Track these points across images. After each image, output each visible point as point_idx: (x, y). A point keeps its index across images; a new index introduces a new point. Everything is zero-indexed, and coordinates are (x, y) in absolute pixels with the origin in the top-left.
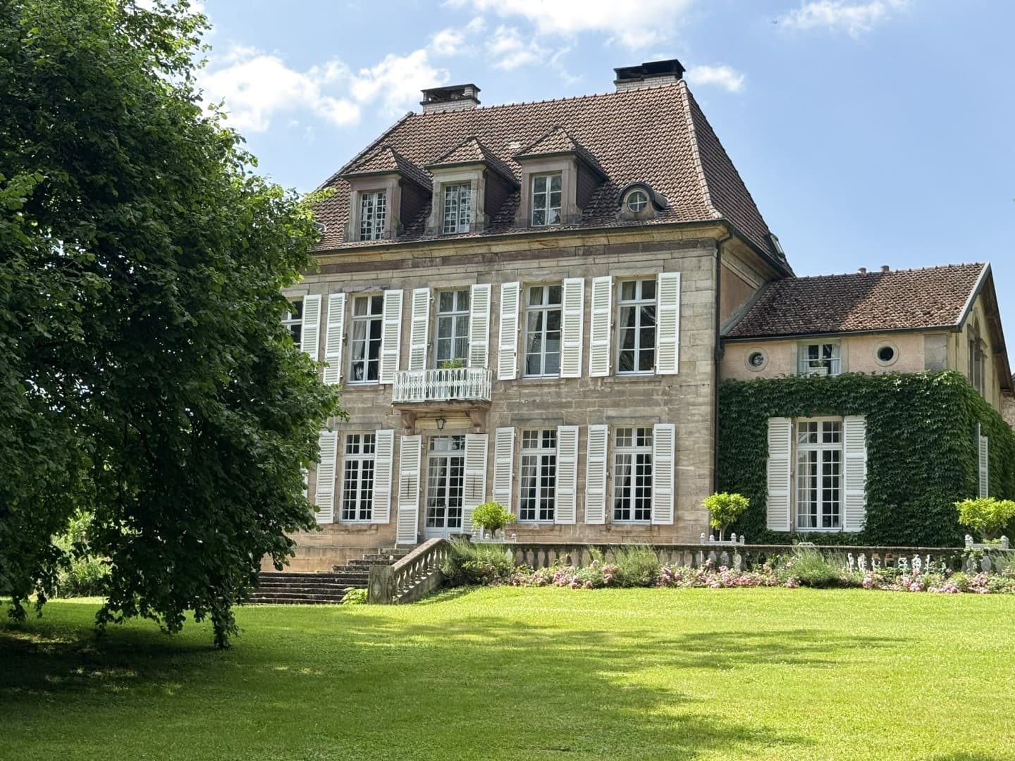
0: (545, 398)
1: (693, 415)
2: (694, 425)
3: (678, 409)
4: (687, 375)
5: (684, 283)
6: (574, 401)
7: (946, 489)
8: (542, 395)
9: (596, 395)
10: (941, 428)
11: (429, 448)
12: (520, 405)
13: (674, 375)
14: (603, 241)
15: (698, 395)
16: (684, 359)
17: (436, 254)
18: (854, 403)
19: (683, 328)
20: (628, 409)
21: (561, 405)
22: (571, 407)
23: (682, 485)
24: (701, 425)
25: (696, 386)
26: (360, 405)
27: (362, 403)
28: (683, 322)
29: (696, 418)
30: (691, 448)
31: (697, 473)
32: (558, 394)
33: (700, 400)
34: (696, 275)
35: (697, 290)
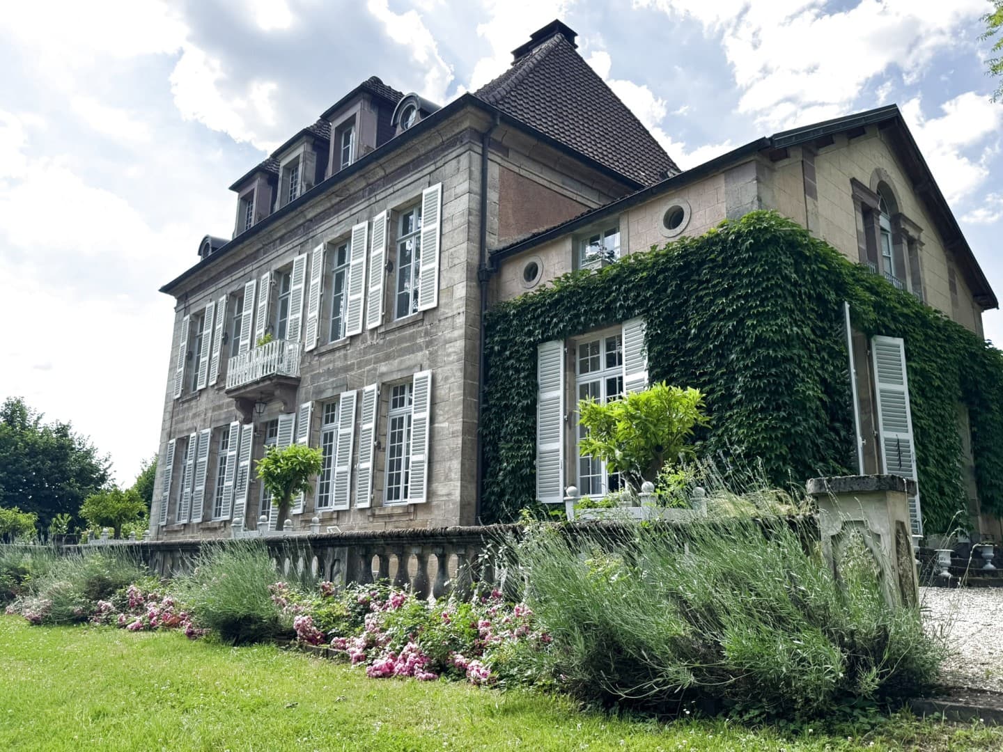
0: (336, 364)
1: (449, 355)
2: (449, 367)
3: (437, 351)
4: (446, 304)
5: (445, 194)
6: (355, 361)
7: (755, 411)
8: (334, 361)
9: (372, 351)
10: (742, 308)
11: (268, 435)
12: (319, 376)
13: (434, 309)
14: (381, 173)
15: (454, 328)
16: (443, 286)
18: (625, 299)
19: (442, 249)
20: (396, 361)
21: (347, 369)
22: (353, 369)
23: (438, 448)
24: (456, 366)
25: (453, 316)
28: (443, 241)
29: (451, 359)
30: (446, 397)
31: (451, 430)
32: (345, 357)
33: (456, 334)
35: (456, 198)
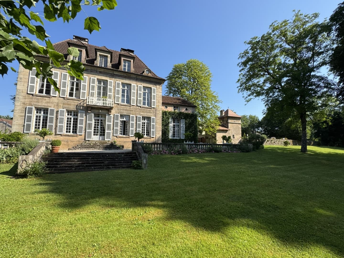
0: (127, 109)
1: (158, 116)
2: (158, 118)
3: (156, 115)
4: (158, 108)
8: (126, 108)
9: (138, 109)
11: (94, 117)
12: (121, 109)
13: (155, 108)
14: (141, 78)
15: (159, 112)
16: (157, 105)
17: (98, 70)
18: (183, 117)
19: (157, 99)
20: (145, 113)
21: (131, 111)
22: (133, 111)
23: (157, 129)
24: (160, 118)
25: (159, 110)
26: (73, 104)
27: (74, 103)
30: (158, 122)
31: (159, 127)
32: (130, 108)
33: (160, 113)
34: (159, 89)
35: (159, 92)
